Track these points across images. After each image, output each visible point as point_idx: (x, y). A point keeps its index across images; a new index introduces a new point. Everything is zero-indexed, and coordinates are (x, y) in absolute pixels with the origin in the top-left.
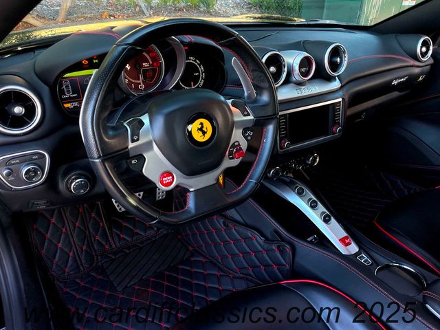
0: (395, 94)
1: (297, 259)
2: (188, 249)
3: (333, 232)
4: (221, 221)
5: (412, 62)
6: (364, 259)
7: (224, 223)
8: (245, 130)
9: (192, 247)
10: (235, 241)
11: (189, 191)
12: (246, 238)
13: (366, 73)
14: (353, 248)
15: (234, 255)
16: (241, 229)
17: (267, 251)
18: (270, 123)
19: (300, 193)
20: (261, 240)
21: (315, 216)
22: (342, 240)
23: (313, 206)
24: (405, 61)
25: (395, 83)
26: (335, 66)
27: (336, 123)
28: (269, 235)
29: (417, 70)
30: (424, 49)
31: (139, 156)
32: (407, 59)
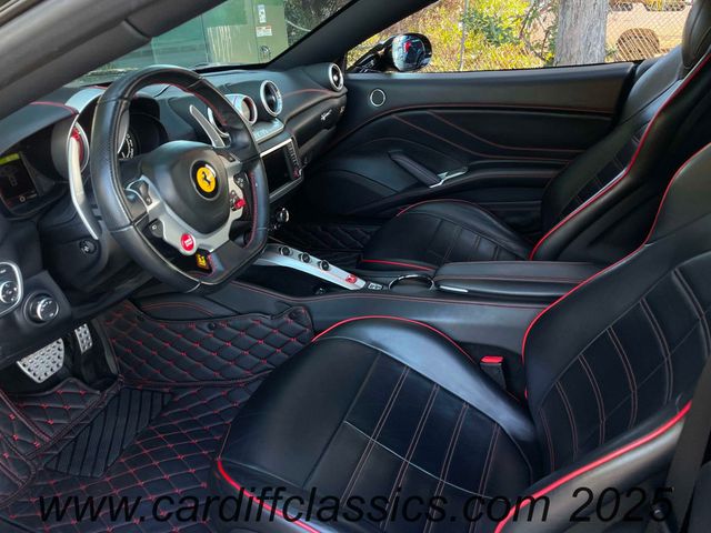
0: (324, 132)
1: (314, 319)
2: (163, 393)
3: (336, 275)
4: (205, 326)
5: (330, 94)
6: (373, 286)
7: (210, 327)
8: (236, 178)
9: (167, 387)
10: (233, 340)
11: (209, 253)
12: (245, 329)
13: (294, 112)
14: (361, 283)
15: (235, 360)
16: (237, 321)
17: (278, 328)
18: (255, 166)
19: (287, 254)
20: (267, 320)
21: (312, 268)
22: (349, 280)
23: (307, 261)
24: (323, 94)
25: (324, 118)
26: (272, 105)
27: (294, 166)
28: (273, 310)
29: (337, 101)
30: (336, 78)
31: (157, 221)
32: (326, 91)
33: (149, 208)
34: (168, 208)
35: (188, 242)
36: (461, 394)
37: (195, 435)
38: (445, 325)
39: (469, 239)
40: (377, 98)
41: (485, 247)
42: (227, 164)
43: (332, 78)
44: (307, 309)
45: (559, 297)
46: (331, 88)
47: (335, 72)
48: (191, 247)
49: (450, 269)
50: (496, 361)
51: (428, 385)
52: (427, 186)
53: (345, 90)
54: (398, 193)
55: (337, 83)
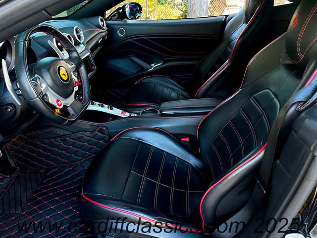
0: (99, 48)
1: (110, 131)
2: (41, 172)
3: (116, 112)
4: (59, 140)
5: (101, 30)
6: (133, 115)
7: (61, 140)
8: (74, 72)
9: (42, 169)
10: (73, 144)
11: (68, 107)
12: (79, 139)
13: (87, 40)
14: (127, 114)
15: (75, 153)
16: (74, 136)
17: (93, 137)
18: (81, 66)
19: (93, 104)
20: (88, 134)
21: (105, 109)
22: (122, 113)
23: (103, 107)
24: (98, 31)
25: (99, 42)
26: (79, 37)
27: (92, 65)
28: (90, 129)
29: (104, 34)
30: (102, 23)
31: (46, 95)
32: (99, 29)
33: (42, 89)
34: (49, 89)
35: (59, 103)
36: (175, 154)
37: (61, 188)
38: (166, 128)
39: (167, 91)
40: (122, 32)
41: (173, 94)
42: (70, 67)
43: (101, 24)
44: (105, 127)
45: (209, 112)
46: (101, 28)
47: (102, 20)
48: (60, 105)
49: (165, 105)
50: (187, 140)
51: (162, 152)
52: (147, 70)
53: (107, 28)
54: (134, 74)
55: (103, 25)
